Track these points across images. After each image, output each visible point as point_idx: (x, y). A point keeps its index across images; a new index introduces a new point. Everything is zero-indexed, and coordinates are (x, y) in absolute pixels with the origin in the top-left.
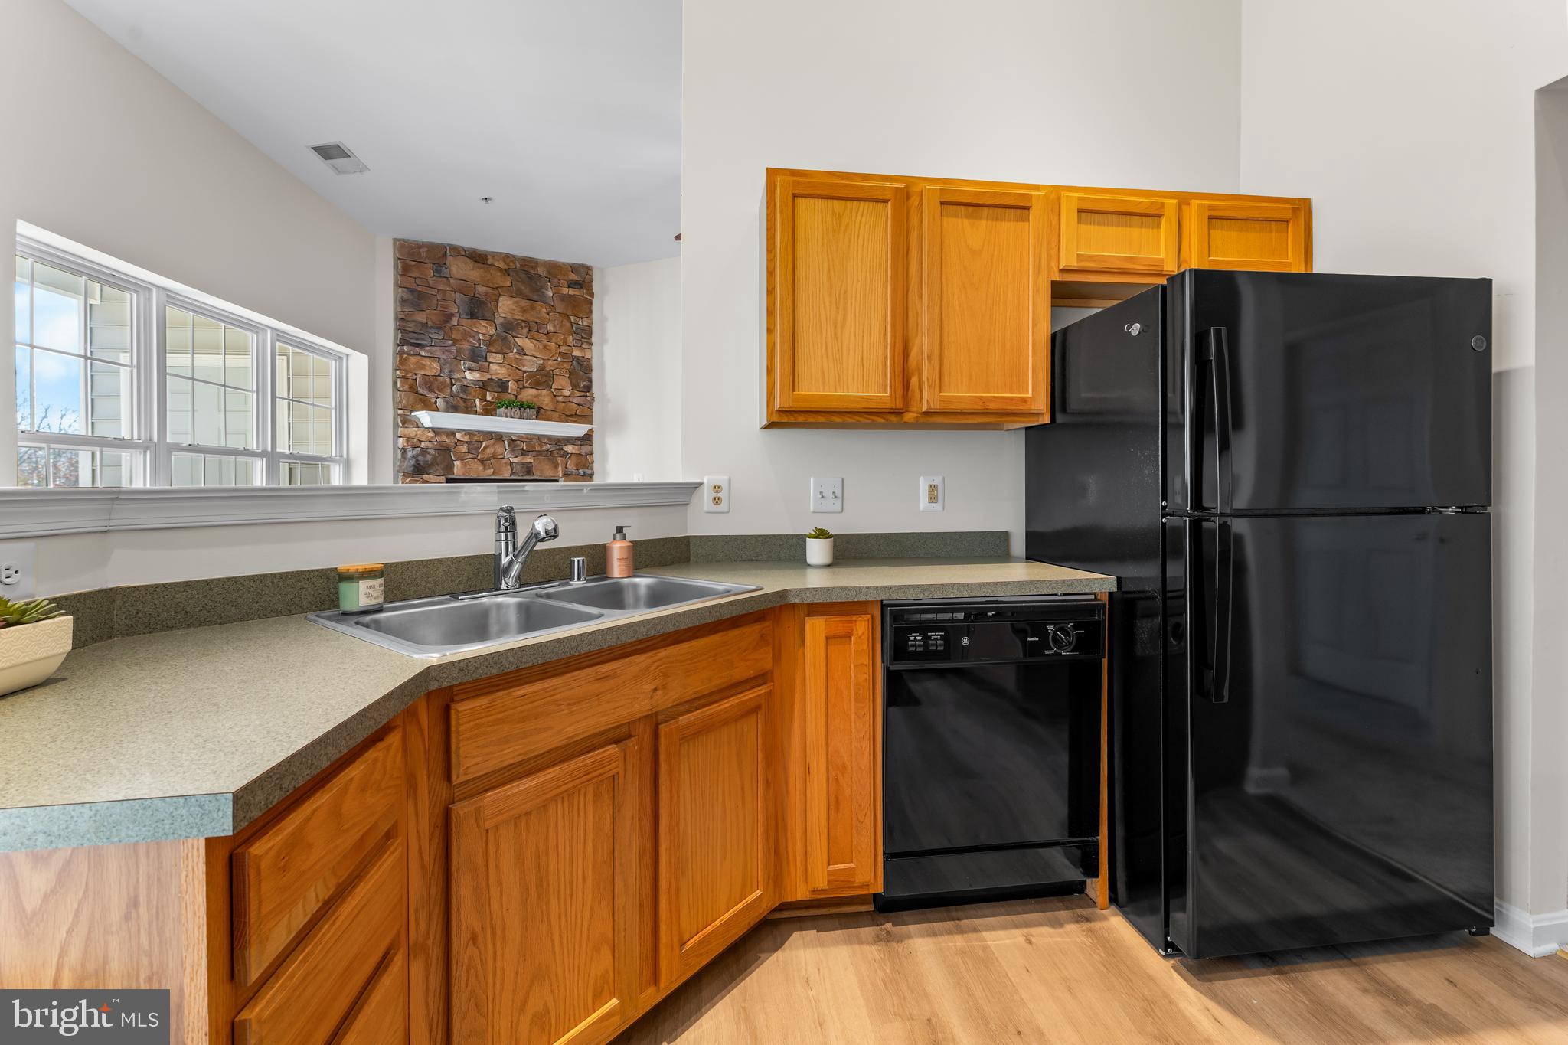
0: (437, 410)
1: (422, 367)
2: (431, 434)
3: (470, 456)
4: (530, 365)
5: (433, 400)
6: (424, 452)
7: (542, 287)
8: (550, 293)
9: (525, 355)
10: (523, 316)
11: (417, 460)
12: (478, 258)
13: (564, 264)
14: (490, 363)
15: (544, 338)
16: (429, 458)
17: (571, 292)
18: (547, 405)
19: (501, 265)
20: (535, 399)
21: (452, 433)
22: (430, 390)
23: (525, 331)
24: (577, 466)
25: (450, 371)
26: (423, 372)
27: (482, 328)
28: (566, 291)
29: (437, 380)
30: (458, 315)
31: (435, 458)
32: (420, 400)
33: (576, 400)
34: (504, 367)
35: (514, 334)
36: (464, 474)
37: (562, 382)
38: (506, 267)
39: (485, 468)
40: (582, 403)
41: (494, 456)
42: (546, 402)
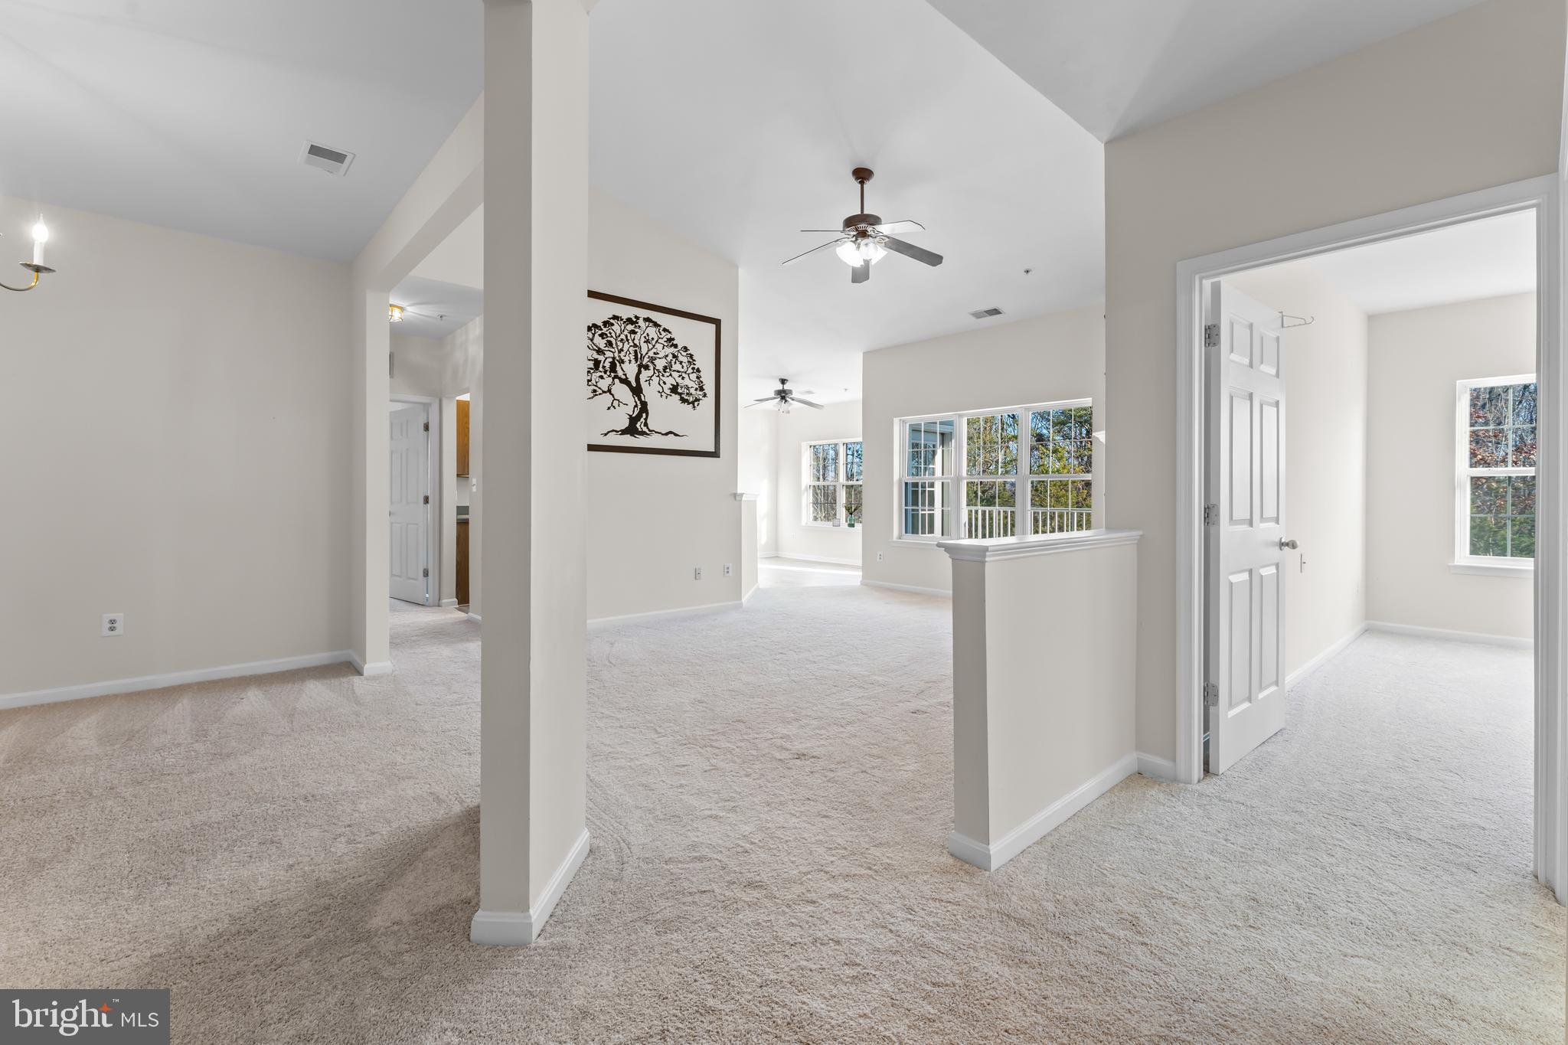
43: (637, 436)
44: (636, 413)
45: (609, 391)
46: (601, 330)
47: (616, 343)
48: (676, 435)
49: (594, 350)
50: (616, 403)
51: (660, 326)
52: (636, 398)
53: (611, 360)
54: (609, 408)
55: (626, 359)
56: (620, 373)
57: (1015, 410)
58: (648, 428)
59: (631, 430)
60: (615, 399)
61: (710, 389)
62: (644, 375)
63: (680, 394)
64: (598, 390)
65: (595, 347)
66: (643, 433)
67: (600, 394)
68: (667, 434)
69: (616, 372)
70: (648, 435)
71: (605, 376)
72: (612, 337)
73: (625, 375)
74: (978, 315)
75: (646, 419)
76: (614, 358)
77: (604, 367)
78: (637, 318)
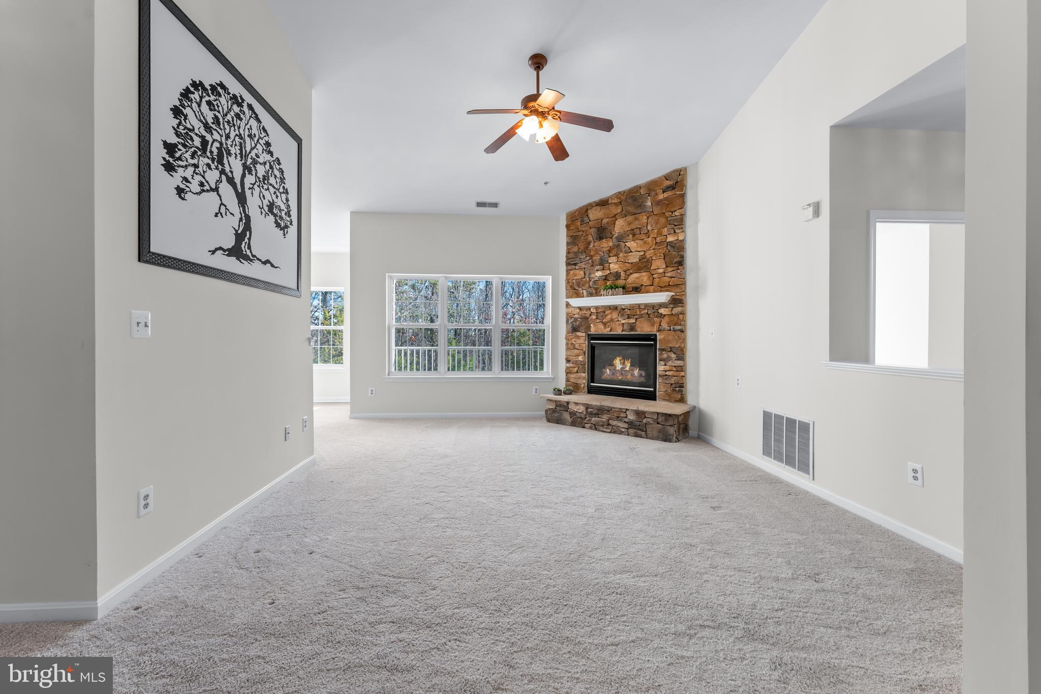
0: (583, 297)
1: (575, 275)
2: (578, 310)
3: (598, 321)
4: (634, 258)
5: (581, 292)
6: (576, 320)
7: (642, 202)
8: (649, 204)
9: (631, 252)
10: (629, 227)
11: (573, 325)
12: (603, 203)
13: (660, 178)
14: (610, 263)
15: (643, 236)
16: (578, 323)
17: (666, 195)
18: (645, 282)
19: (616, 201)
20: (637, 280)
21: (589, 309)
22: (579, 286)
23: (631, 236)
24: (668, 323)
25: (589, 274)
26: (576, 278)
27: (604, 244)
28: (661, 197)
29: (582, 281)
30: (593, 241)
31: (581, 323)
32: (575, 293)
33: (669, 275)
34: (617, 264)
35: (624, 241)
36: (595, 332)
37: (659, 265)
38: (619, 200)
39: (605, 328)
40: (674, 276)
41: (612, 320)
42: (645, 281)
43: (242, 261)
44: (241, 229)
45: (216, 190)
46: (210, 96)
47: (223, 124)
48: (272, 266)
49: (201, 121)
50: (223, 209)
51: (261, 122)
52: (241, 208)
53: (218, 145)
54: (216, 215)
55: (233, 151)
56: (227, 169)
57: (490, 278)
58: (251, 252)
59: (236, 252)
60: (222, 204)
61: (294, 213)
62: (249, 179)
63: (275, 215)
64: (206, 184)
65: (204, 121)
66: (247, 258)
67: (208, 191)
68: (265, 263)
69: (223, 165)
70: (251, 260)
71: (213, 166)
72: (219, 112)
73: (231, 172)
74: (480, 205)
75: (249, 239)
76: (221, 143)
77: (211, 152)
78: (243, 100)
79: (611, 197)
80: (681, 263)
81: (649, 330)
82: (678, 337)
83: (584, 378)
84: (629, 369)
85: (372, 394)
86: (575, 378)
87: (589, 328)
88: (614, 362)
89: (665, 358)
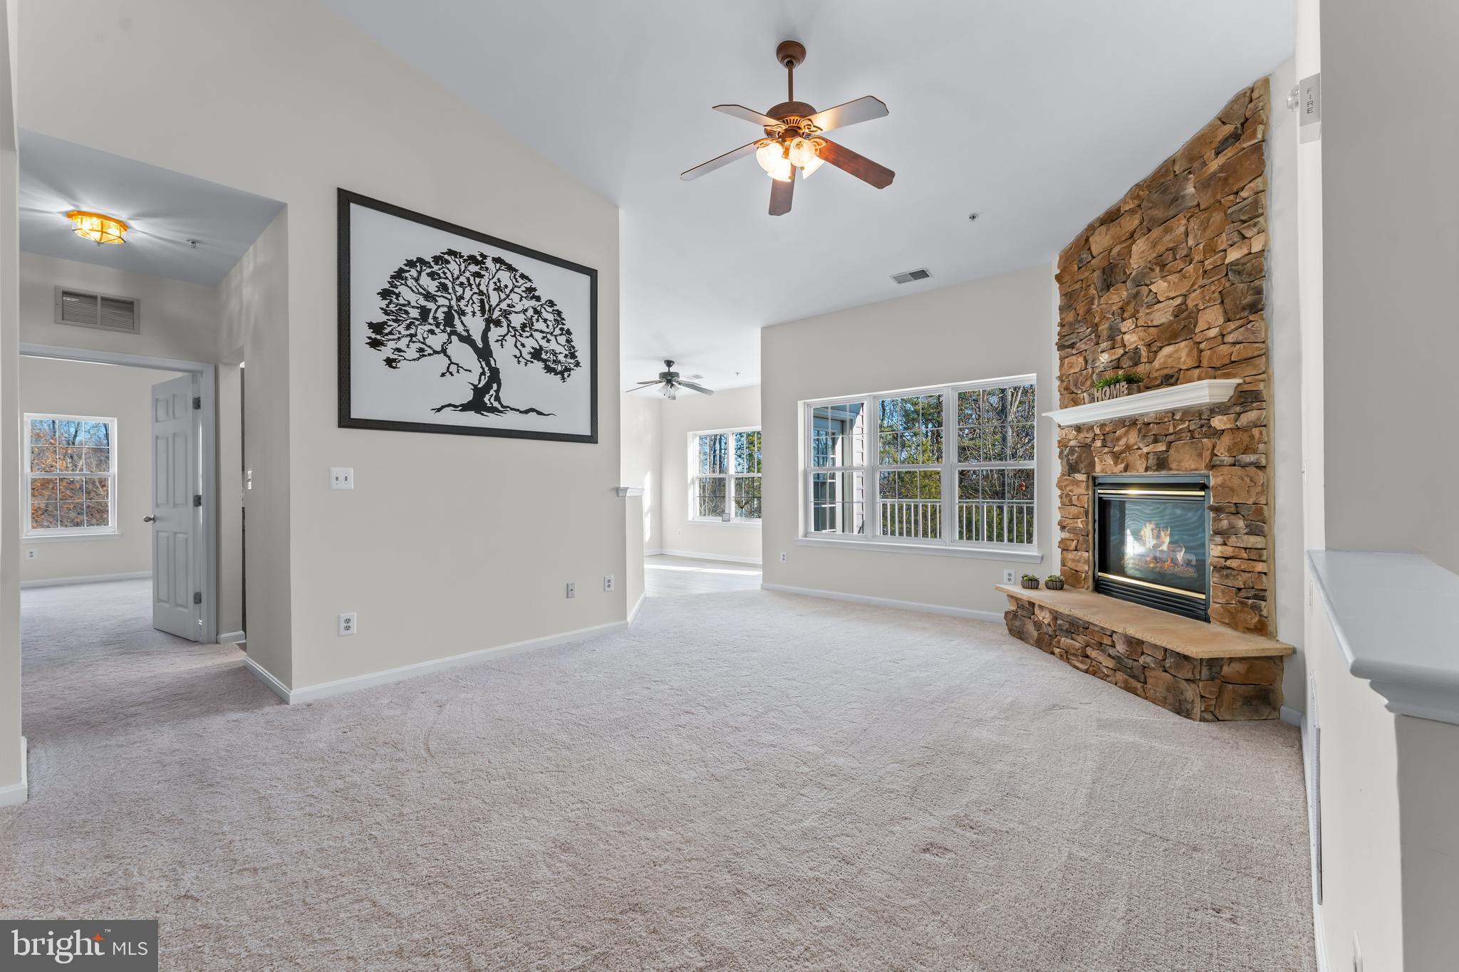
0: (1083, 404)
1: (1072, 366)
2: (1076, 432)
3: (1106, 450)
4: (1162, 315)
5: (1081, 395)
6: (1072, 450)
7: (1178, 192)
8: (1190, 190)
9: (1160, 302)
10: (1153, 252)
11: (1068, 460)
12: (1111, 217)
13: (1210, 125)
14: (1124, 333)
15: (1181, 265)
16: (1076, 456)
17: (1221, 160)
18: (1184, 362)
19: (1131, 206)
20: (1169, 360)
21: (1090, 428)
22: (1077, 386)
23: (1158, 269)
24: (1229, 450)
25: (1092, 361)
26: (1073, 371)
27: (1115, 296)
28: (1214, 165)
29: (1081, 375)
30: (1097, 296)
31: (1079, 457)
32: (1072, 398)
33: (1230, 339)
34: (1134, 332)
35: (1147, 283)
36: (1101, 472)
37: (1211, 319)
38: (1136, 202)
39: (1116, 464)
40: (1240, 338)
41: (1128, 448)
42: (1183, 359)
43: (485, 413)
44: (483, 383)
45: (444, 351)
46: (431, 267)
47: (454, 288)
48: (539, 413)
49: (420, 293)
50: (453, 368)
51: (516, 271)
52: (483, 363)
53: (446, 309)
54: (443, 375)
55: (469, 310)
56: (460, 328)
57: (938, 389)
58: (500, 403)
59: (476, 405)
60: (452, 363)
61: (583, 355)
62: (495, 333)
63: (545, 361)
64: (426, 348)
65: (421, 290)
66: (493, 410)
67: (430, 355)
68: (526, 412)
69: (453, 326)
70: (501, 412)
71: (437, 331)
72: (447, 278)
73: (467, 331)
74: (900, 279)
75: (497, 391)
76: (450, 307)
77: (435, 318)
78: (484, 257)
79: (1124, 201)
80: (1256, 306)
81: (1193, 467)
82: (1251, 481)
83: (1087, 562)
84: (1168, 547)
85: (784, 559)
86: (1073, 560)
87: (1092, 465)
88: (1142, 533)
89: (1225, 528)
